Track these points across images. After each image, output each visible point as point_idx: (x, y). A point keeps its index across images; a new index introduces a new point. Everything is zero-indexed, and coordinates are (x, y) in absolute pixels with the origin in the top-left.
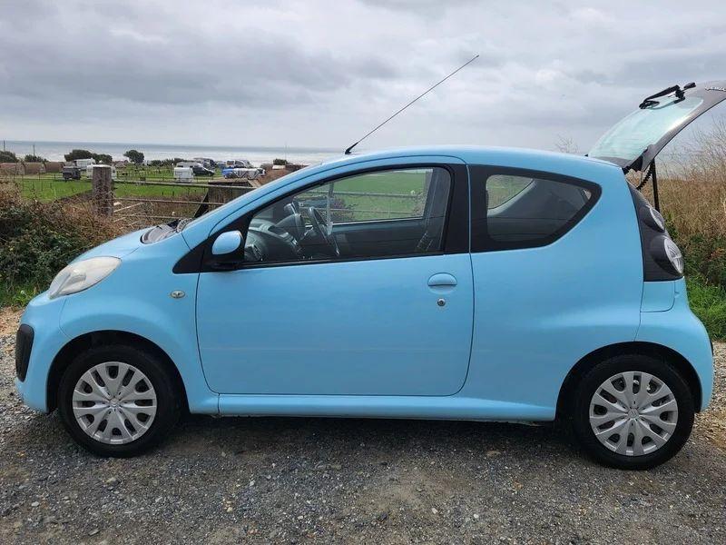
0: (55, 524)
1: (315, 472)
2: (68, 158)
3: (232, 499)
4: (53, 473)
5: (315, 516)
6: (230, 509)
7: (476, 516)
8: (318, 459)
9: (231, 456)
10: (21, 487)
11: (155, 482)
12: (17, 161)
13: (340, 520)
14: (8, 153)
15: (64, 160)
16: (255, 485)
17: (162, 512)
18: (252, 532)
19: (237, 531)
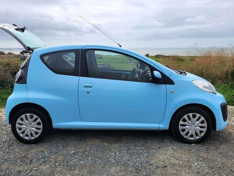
0: (60, 166)
1: (137, 150)
2: (21, 53)
3: (113, 158)
4: (53, 150)
5: (142, 164)
6: (113, 161)
7: (196, 164)
8: (137, 146)
9: (108, 145)
10: (45, 154)
11: (87, 153)
12: (5, 54)
13: (150, 165)
14: (2, 52)
15: (20, 54)
16: (119, 154)
17: (92, 162)
18: (123, 169)
19: (118, 168)
